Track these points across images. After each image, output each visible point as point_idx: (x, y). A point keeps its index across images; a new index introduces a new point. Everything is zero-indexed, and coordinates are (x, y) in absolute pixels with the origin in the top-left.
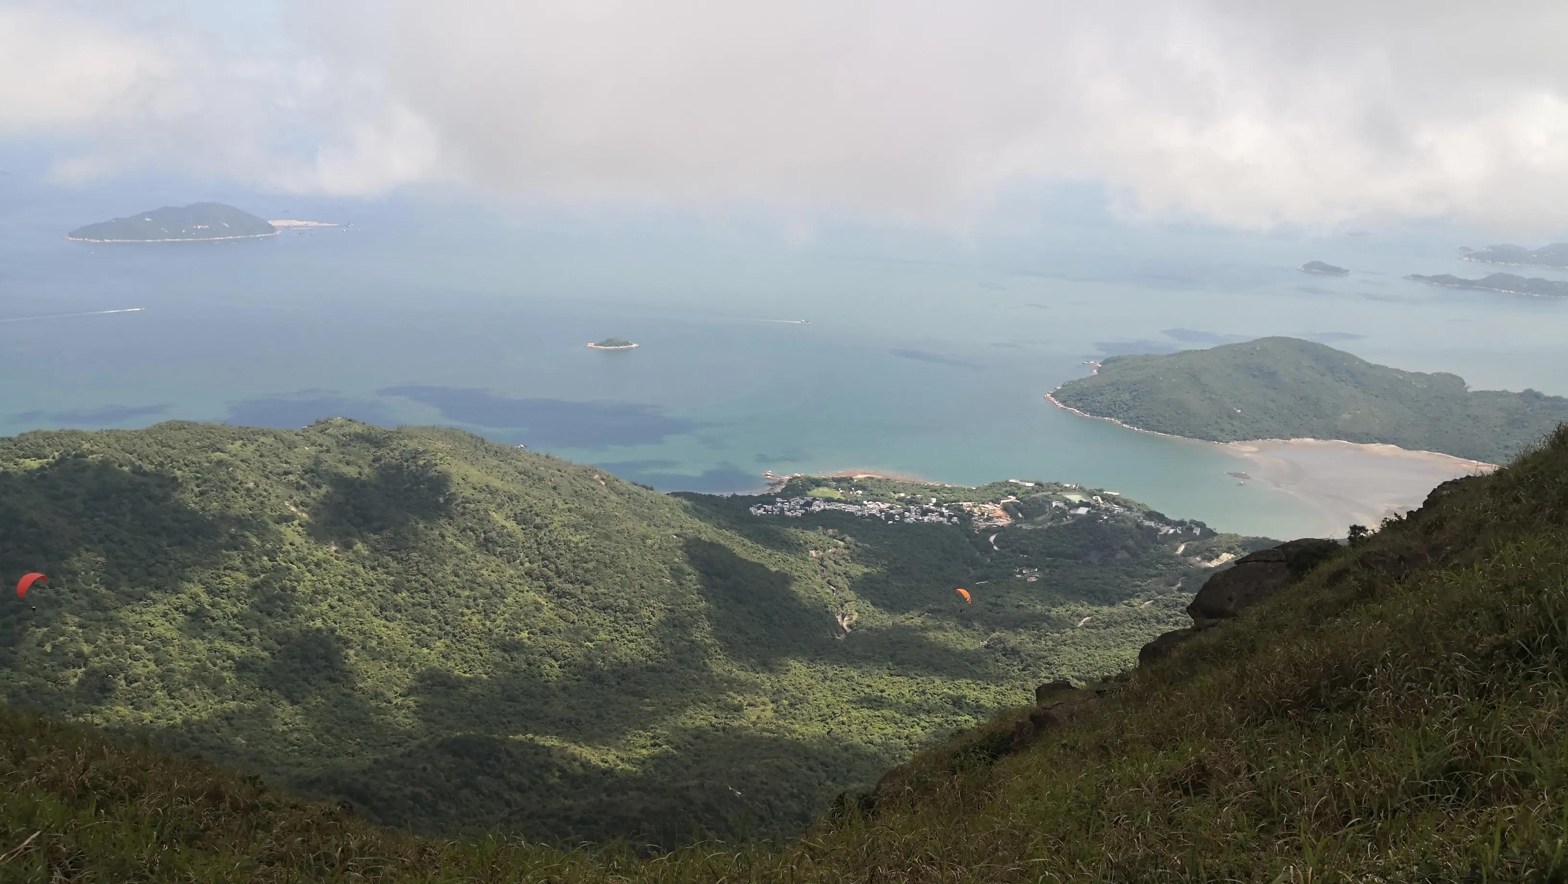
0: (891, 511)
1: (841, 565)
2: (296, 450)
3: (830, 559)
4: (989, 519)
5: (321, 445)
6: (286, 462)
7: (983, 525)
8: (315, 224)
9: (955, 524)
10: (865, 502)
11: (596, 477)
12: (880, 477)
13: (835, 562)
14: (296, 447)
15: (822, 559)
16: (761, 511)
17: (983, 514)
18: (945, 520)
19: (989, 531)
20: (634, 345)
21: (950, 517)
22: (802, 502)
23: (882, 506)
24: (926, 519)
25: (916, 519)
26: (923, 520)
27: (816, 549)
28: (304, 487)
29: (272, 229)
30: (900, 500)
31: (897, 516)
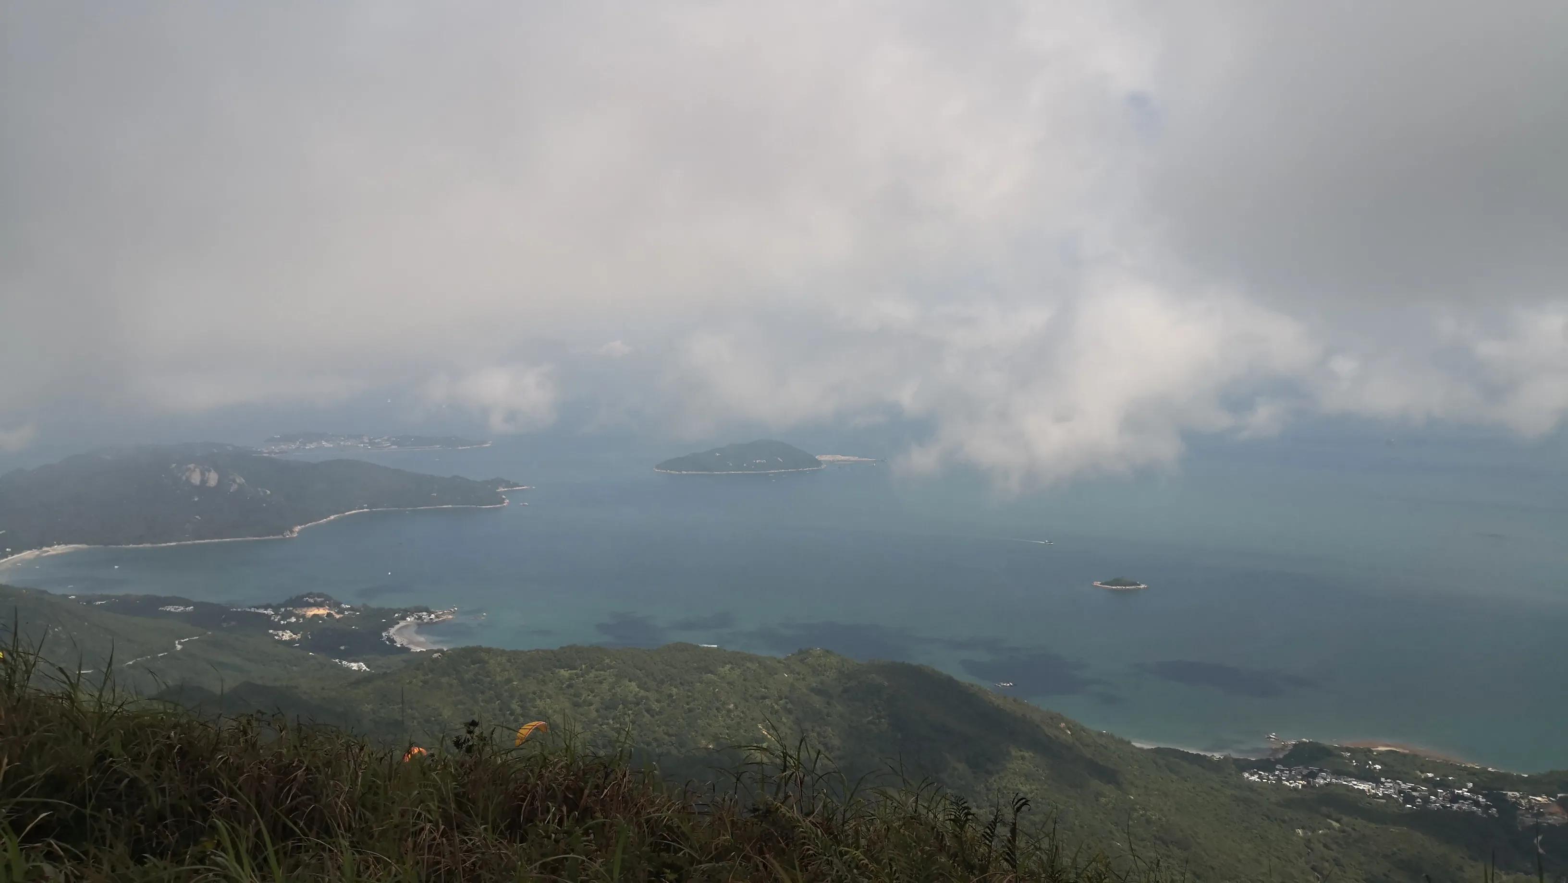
0: (1414, 793)
1: (1332, 850)
2: (775, 676)
3: (1319, 841)
4: (1540, 814)
5: (798, 674)
6: (765, 688)
7: (1529, 821)
8: (856, 458)
9: (1491, 816)
10: (1383, 780)
11: (1063, 725)
12: (1407, 751)
13: (1325, 846)
14: (776, 674)
15: (1309, 841)
16: (1255, 778)
17: (1532, 808)
18: (1479, 811)
19: (1537, 829)
20: (1142, 586)
21: (1488, 807)
22: (1305, 772)
23: (1403, 786)
24: (1455, 806)
25: (1442, 805)
26: (1451, 807)
27: (1303, 828)
28: (777, 712)
29: (819, 463)
30: (1427, 781)
31: (1419, 800)
